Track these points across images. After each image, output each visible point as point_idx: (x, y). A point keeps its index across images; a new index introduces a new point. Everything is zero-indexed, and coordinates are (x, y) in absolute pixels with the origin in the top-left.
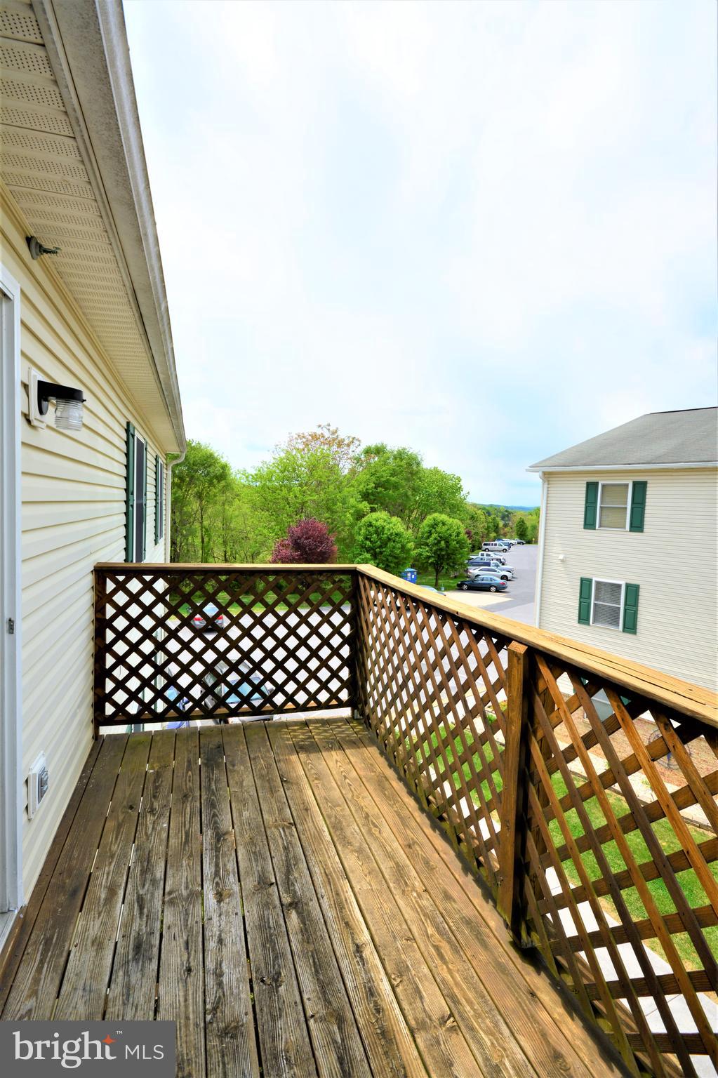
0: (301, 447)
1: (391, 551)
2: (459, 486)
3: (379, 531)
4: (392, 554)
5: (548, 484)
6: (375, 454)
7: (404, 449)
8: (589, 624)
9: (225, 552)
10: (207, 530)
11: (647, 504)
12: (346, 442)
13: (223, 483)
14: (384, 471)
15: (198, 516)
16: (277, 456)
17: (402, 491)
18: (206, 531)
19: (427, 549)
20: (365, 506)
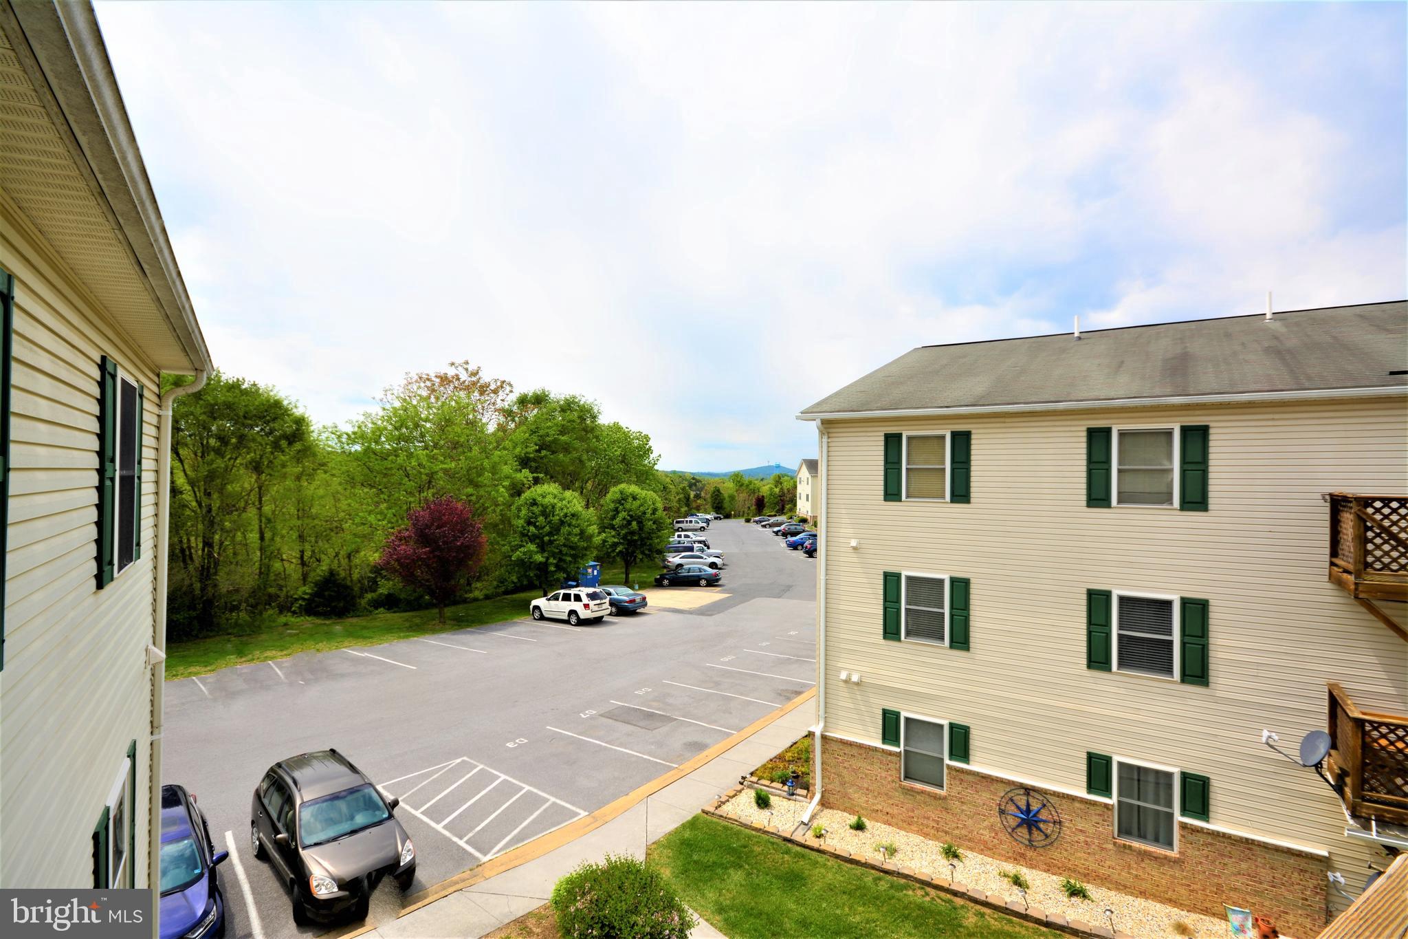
0: (425, 393)
1: (565, 539)
2: (647, 447)
3: (547, 512)
4: (567, 543)
5: (829, 437)
6: (534, 404)
7: (575, 397)
8: (899, 640)
9: (302, 552)
10: (269, 521)
11: (973, 463)
12: (493, 387)
13: (298, 446)
14: (549, 428)
15: (254, 497)
16: (388, 406)
17: (575, 455)
18: (266, 524)
19: (613, 533)
20: (525, 475)
